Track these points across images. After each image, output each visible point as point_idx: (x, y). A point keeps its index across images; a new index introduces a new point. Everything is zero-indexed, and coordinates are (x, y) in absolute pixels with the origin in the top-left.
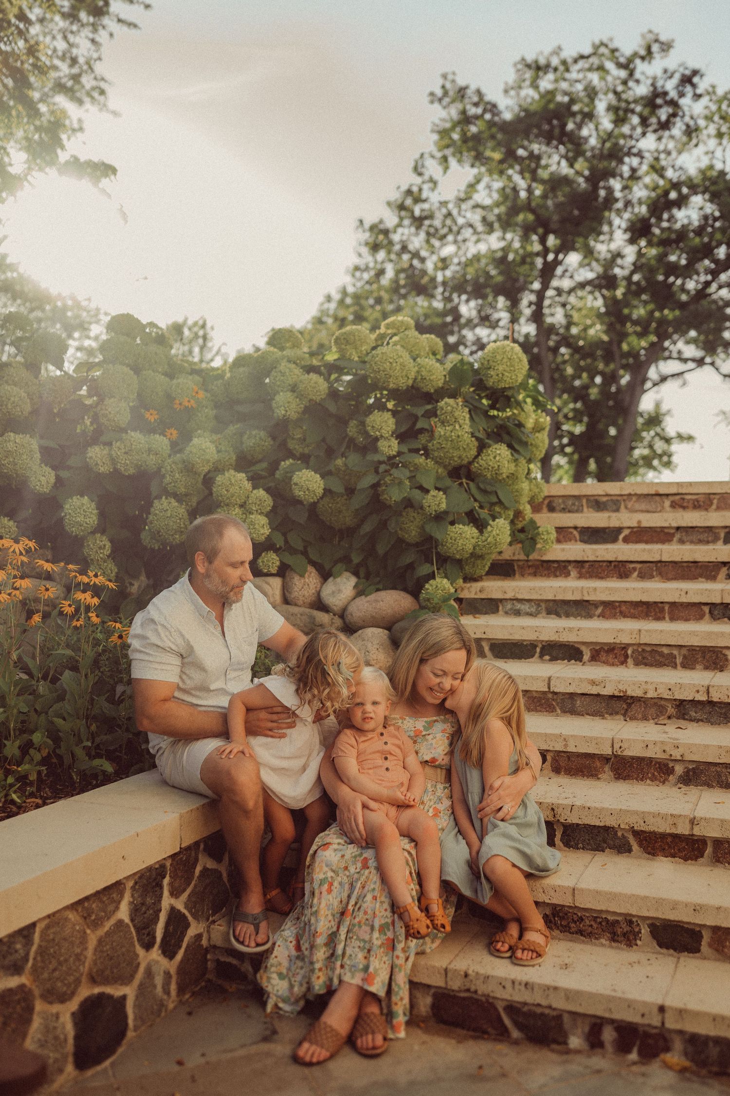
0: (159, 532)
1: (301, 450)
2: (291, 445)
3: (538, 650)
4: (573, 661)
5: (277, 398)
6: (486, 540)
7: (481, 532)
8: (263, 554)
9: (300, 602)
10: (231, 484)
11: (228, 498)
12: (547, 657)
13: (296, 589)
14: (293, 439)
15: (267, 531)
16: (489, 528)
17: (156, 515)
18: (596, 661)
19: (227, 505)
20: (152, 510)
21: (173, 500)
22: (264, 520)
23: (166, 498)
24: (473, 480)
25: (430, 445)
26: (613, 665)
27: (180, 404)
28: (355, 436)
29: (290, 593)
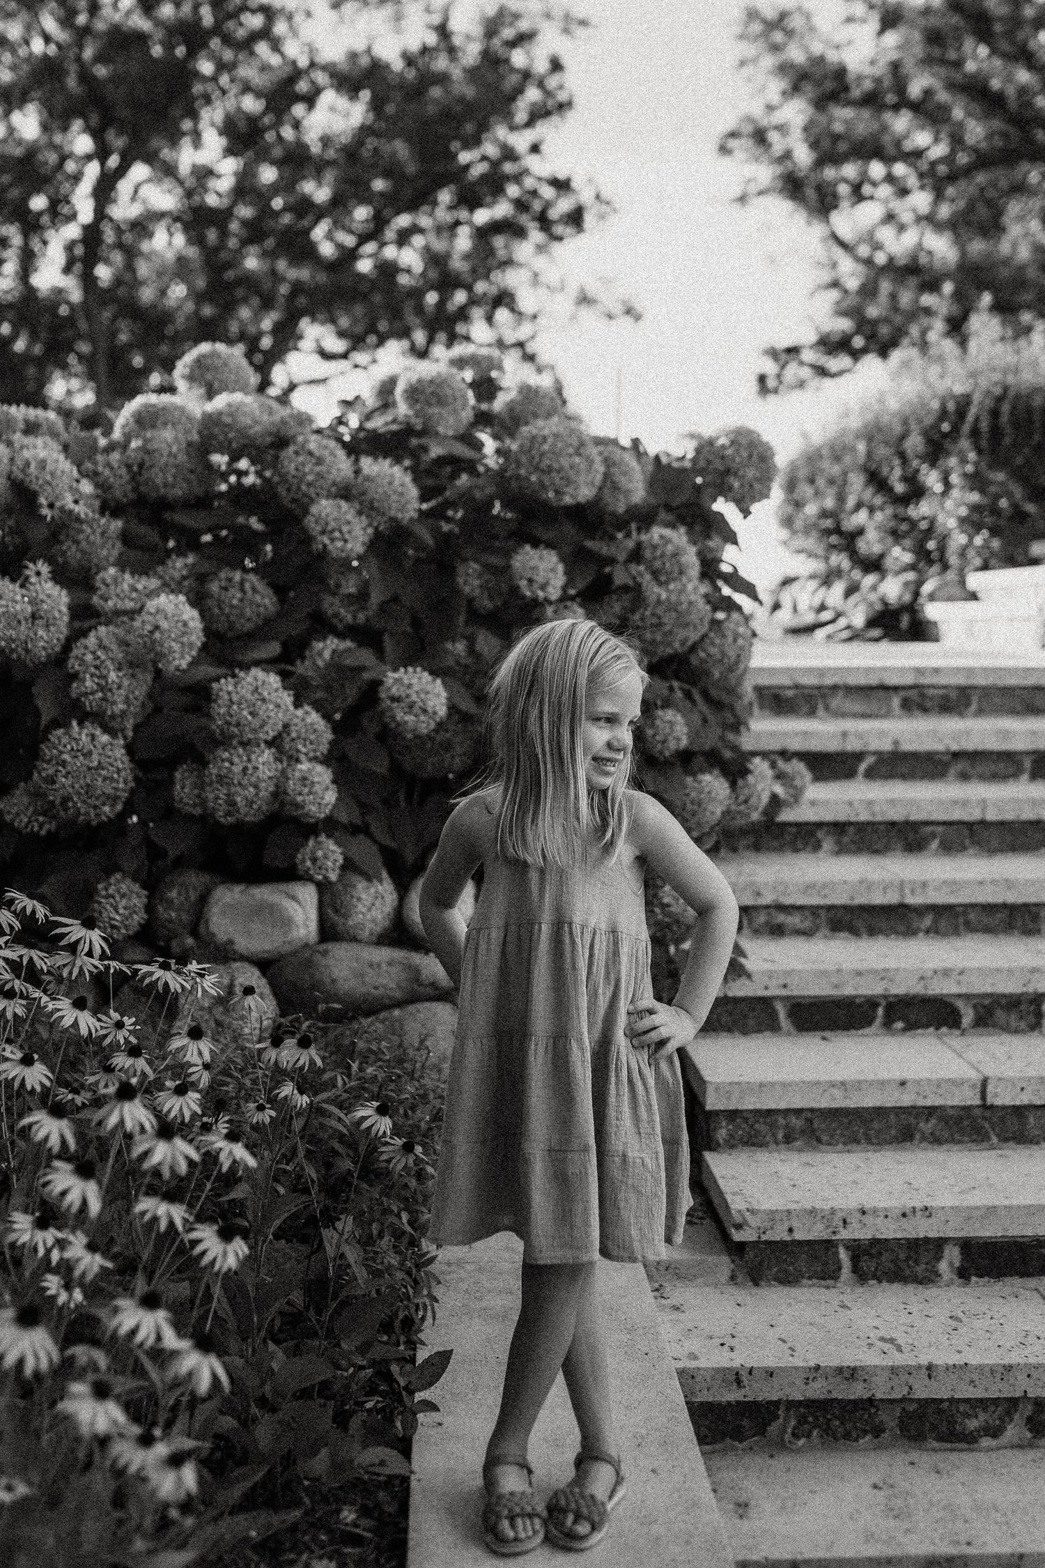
0: (66, 799)
1: (349, 618)
2: (332, 606)
3: (880, 1011)
4: (944, 1030)
5: (314, 509)
6: (746, 802)
7: (733, 785)
8: (311, 843)
9: (365, 934)
10: (264, 700)
11: (254, 731)
12: (899, 1025)
13: (360, 908)
14: (334, 594)
15: (331, 797)
16: (750, 778)
17: (64, 764)
18: (986, 1025)
19: (244, 744)
20: (47, 751)
21: (98, 732)
22: (322, 775)
23: (81, 724)
24: (694, 684)
25: (637, 617)
26: (1017, 1031)
27: (51, 506)
28: (477, 592)
29: (346, 916)
